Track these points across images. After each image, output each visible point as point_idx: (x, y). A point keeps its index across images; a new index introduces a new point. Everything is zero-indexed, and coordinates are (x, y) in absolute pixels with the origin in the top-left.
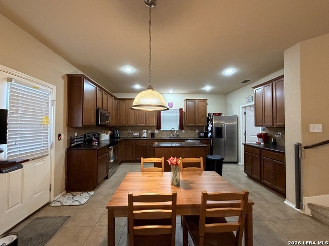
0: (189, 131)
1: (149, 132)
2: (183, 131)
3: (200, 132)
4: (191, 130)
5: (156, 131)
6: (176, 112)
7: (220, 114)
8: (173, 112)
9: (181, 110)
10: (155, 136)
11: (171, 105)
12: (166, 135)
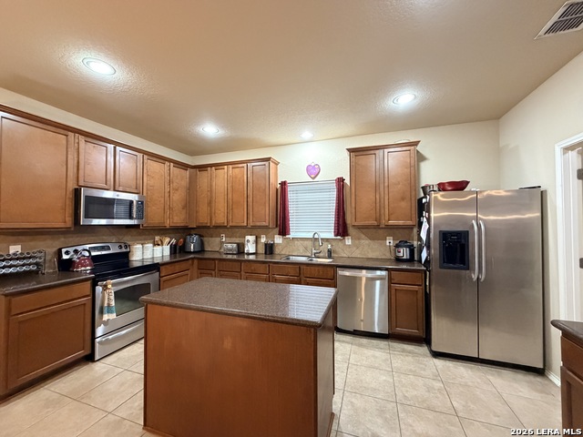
0: (365, 242)
1: (263, 240)
2: (348, 241)
3: (397, 246)
4: (372, 238)
5: (278, 240)
6: (329, 190)
7: (459, 186)
8: (321, 190)
9: (340, 181)
10: (277, 251)
11: (313, 171)
12: (301, 250)
